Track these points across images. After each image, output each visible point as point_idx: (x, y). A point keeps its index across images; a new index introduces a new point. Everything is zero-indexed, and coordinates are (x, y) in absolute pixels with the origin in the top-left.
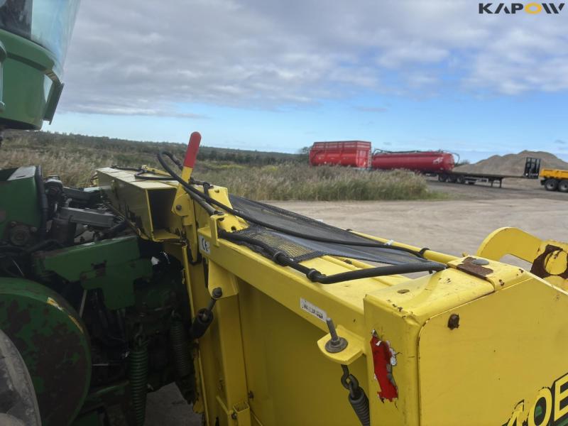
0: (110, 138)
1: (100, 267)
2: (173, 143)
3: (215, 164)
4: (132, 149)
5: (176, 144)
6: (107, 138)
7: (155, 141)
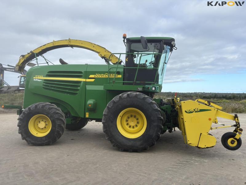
0: (172, 92)
1: (167, 108)
2: (199, 93)
3: (216, 100)
4: (180, 96)
5: (200, 93)
6: (171, 92)
7: (191, 92)
